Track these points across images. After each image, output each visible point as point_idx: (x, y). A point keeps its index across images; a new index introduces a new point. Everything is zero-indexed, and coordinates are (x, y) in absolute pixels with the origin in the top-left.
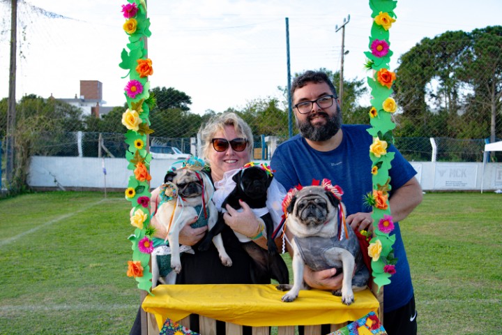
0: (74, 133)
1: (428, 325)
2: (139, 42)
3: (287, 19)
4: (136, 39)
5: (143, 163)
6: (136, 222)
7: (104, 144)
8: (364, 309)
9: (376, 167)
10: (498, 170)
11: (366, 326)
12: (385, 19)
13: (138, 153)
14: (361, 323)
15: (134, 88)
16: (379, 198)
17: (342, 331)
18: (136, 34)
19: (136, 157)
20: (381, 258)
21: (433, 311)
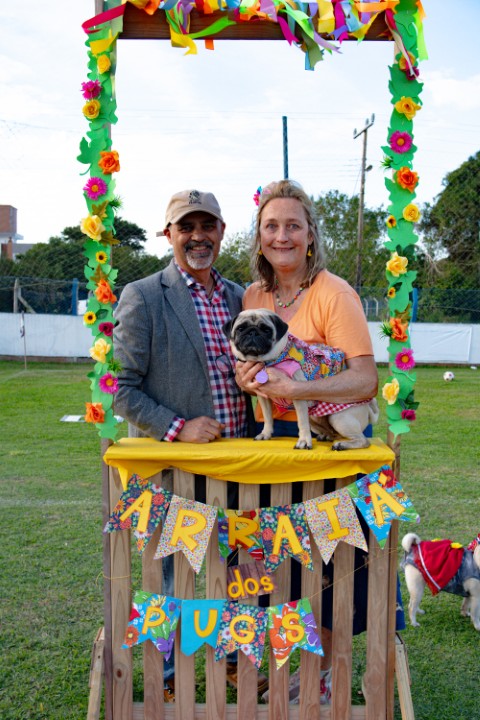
1: (467, 527)
2: (102, 131)
3: (285, 119)
4: (98, 125)
5: (107, 280)
6: (98, 354)
7: (23, 295)
8: (376, 462)
9: (393, 289)
11: (379, 483)
12: (407, 106)
13: (100, 268)
14: (372, 480)
15: (95, 188)
16: (397, 327)
17: (350, 489)
18: (98, 119)
19: (98, 274)
20: (399, 402)
21: (476, 511)
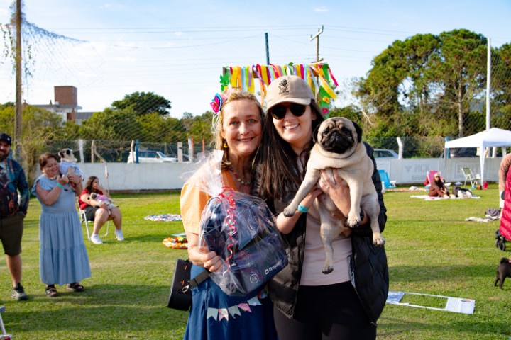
0: (76, 141)
7: (97, 150)
10: (457, 164)
